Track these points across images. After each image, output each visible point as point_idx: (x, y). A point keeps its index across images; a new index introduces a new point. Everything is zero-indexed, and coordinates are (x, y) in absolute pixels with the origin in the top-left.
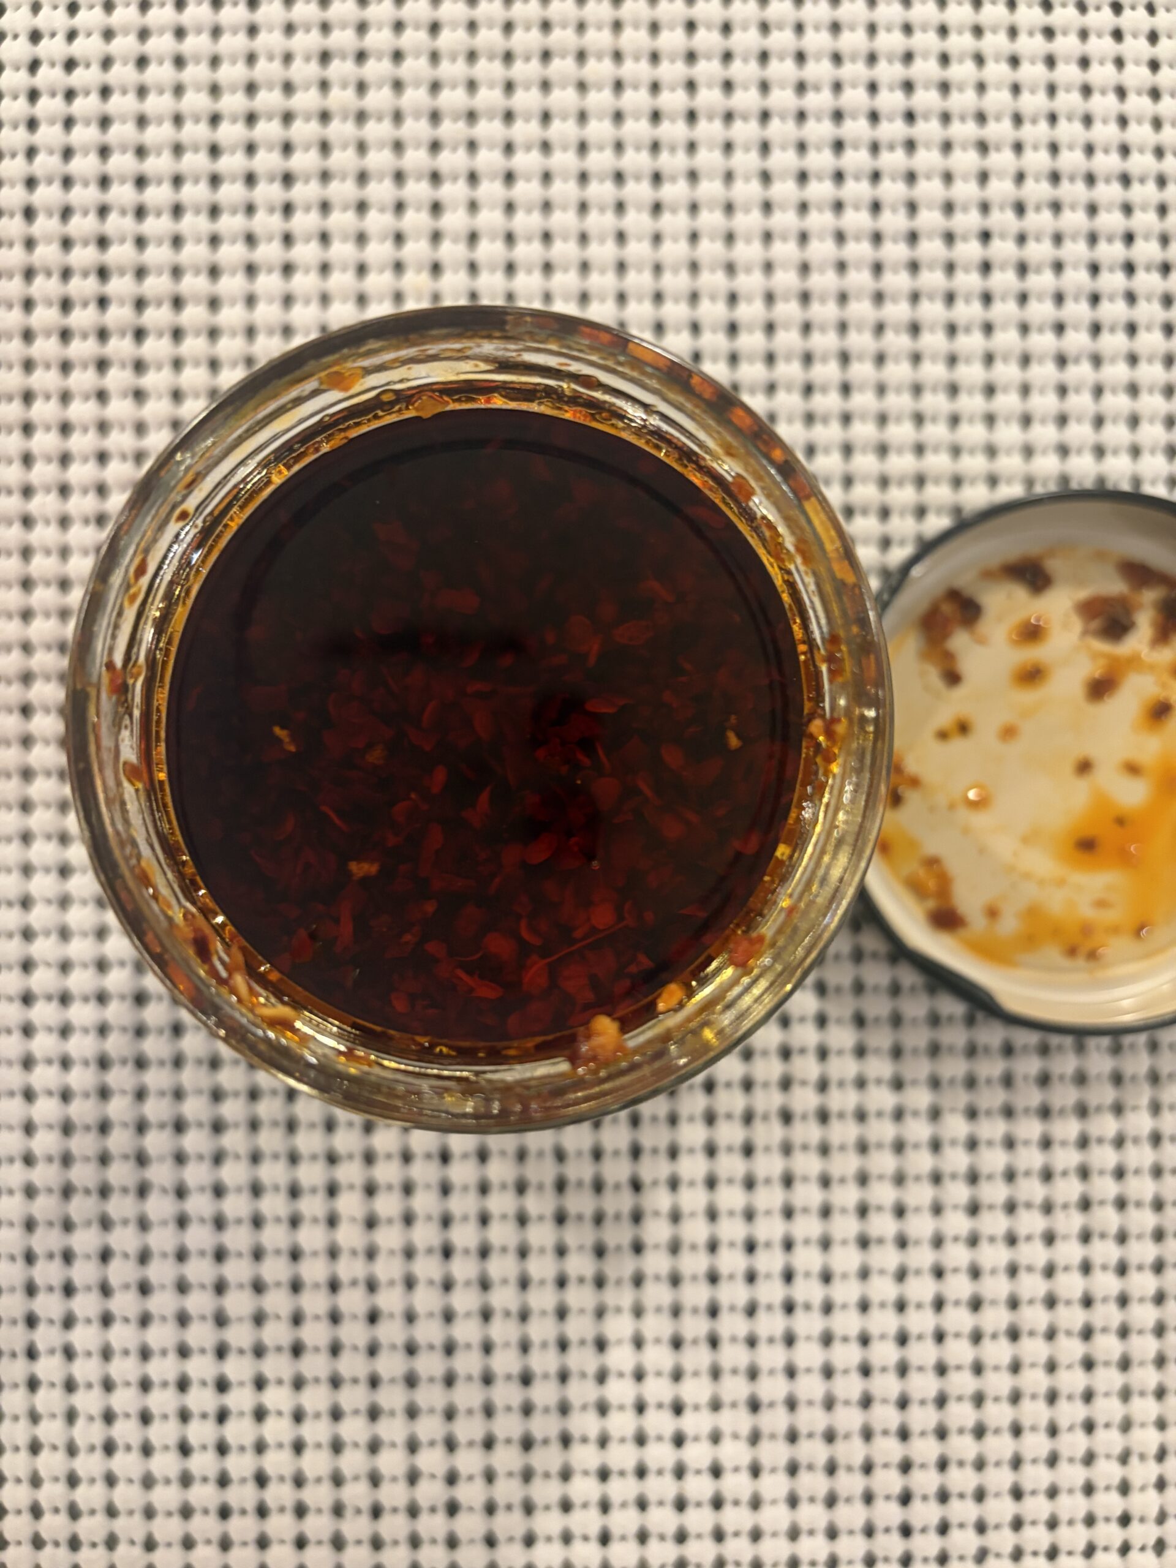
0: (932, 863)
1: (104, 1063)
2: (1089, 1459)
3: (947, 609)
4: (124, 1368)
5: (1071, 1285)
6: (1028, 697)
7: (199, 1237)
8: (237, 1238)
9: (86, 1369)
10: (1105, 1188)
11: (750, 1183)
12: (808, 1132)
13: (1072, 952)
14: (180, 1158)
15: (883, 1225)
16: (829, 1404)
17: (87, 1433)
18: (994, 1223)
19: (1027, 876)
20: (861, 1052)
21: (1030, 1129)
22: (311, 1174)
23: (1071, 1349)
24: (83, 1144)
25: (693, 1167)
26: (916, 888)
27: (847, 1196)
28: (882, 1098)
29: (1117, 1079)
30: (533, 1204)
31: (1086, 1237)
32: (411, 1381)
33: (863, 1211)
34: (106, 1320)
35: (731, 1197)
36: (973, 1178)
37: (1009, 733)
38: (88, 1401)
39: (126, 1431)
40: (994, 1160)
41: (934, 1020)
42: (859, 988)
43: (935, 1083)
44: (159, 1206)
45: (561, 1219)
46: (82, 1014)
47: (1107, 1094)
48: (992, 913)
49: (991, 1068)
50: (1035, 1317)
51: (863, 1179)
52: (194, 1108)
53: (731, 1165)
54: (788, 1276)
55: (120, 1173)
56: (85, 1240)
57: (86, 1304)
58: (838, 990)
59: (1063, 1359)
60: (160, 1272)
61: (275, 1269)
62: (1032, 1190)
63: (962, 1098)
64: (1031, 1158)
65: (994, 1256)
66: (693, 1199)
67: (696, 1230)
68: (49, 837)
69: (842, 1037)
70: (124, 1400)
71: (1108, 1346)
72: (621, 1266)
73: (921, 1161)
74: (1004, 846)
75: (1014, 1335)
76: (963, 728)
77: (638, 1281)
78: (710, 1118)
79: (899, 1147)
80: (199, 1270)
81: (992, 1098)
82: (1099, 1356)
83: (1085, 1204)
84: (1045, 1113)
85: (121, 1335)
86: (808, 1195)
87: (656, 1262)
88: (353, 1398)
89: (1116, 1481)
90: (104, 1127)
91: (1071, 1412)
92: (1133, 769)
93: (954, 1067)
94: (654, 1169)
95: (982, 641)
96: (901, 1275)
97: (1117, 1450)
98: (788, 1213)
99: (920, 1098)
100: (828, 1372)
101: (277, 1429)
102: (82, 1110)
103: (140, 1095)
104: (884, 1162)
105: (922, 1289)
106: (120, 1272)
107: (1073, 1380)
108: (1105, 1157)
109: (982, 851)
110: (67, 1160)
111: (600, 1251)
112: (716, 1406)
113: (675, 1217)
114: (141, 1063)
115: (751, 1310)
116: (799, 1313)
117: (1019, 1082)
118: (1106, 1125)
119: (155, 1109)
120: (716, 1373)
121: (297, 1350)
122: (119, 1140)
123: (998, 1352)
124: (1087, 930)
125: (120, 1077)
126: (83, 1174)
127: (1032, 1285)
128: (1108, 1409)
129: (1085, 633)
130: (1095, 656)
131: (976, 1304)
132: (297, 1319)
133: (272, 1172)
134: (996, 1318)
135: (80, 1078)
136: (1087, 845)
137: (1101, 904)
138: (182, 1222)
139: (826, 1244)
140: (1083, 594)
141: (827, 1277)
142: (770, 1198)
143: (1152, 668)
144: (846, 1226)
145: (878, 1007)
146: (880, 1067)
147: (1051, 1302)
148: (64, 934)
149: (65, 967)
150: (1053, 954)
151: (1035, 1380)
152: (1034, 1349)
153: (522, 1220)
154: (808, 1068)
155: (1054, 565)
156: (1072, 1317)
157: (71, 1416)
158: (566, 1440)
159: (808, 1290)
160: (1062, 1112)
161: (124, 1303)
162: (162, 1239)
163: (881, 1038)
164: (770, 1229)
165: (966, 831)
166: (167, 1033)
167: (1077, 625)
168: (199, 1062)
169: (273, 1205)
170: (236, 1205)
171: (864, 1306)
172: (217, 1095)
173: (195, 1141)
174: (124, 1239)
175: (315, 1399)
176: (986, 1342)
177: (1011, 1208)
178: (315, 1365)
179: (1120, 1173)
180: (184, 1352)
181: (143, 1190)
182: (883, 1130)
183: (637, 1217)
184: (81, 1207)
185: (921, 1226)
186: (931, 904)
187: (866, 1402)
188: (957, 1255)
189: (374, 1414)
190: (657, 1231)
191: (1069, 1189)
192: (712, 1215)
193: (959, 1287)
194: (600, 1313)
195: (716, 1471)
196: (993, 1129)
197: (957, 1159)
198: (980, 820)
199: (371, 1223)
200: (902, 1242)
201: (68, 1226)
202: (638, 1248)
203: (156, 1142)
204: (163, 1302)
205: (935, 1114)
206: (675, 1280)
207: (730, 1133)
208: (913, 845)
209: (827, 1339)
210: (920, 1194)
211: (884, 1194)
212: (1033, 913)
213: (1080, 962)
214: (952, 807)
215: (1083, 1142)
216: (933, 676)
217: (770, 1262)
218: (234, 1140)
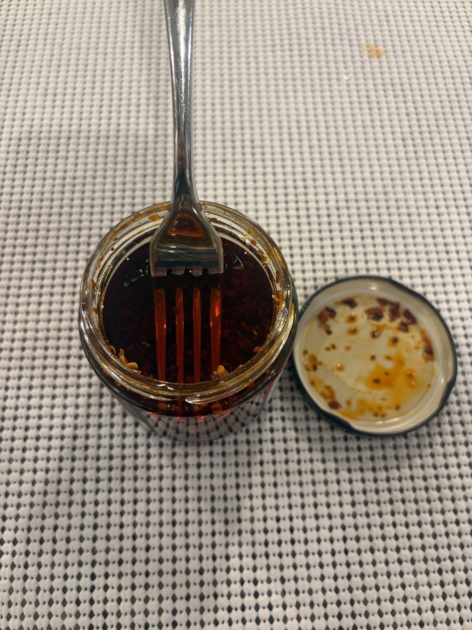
0: (328, 388)
1: (61, 459)
2: (405, 599)
3: (326, 313)
4: (59, 571)
5: (390, 531)
6: (353, 337)
7: (89, 520)
8: (102, 520)
9: (45, 571)
10: (397, 495)
11: (276, 497)
12: (295, 478)
13: (376, 415)
14: (84, 492)
15: (323, 510)
16: (309, 579)
17: (44, 596)
18: (361, 509)
19: (359, 391)
20: (310, 450)
21: (369, 475)
22: (128, 496)
23: (393, 555)
24: (52, 487)
25: (257, 491)
26: (323, 395)
27: (310, 500)
28: (318, 466)
29: (397, 458)
30: (204, 505)
31: (393, 513)
32: (160, 573)
33: (316, 505)
34: (54, 552)
35: (270, 501)
36: (352, 493)
37: (348, 348)
38: (45, 584)
39: (57, 595)
40: (358, 486)
41: (334, 439)
42: (308, 429)
43: (336, 460)
44: (76, 509)
45: (213, 510)
46: (55, 443)
47: (394, 463)
48: (349, 403)
49: (354, 455)
50: (379, 543)
51: (315, 494)
52: (90, 474)
53: (270, 490)
54: (292, 530)
55: (64, 498)
56: (49, 522)
57: (47, 546)
58: (302, 430)
59: (390, 560)
60: (74, 533)
61: (114, 531)
62: (372, 496)
63: (345, 465)
64: (371, 485)
65: (362, 521)
66: (257, 502)
67: (259, 514)
68: (49, 386)
69: (304, 445)
70: (58, 583)
71: (405, 554)
72: (233, 527)
73: (334, 487)
74: (350, 382)
75: (372, 550)
76: (334, 347)
77: (240, 533)
78: (262, 474)
79: (326, 483)
80: (88, 532)
81: (356, 465)
82: (403, 558)
83: (391, 502)
84: (374, 470)
85: (59, 558)
86: (296, 500)
87: (246, 526)
88: (140, 580)
89: (416, 608)
90: (59, 482)
91: (396, 580)
92: (388, 358)
93: (342, 455)
94: (244, 492)
95: (337, 322)
96: (331, 529)
97: (415, 595)
98: (290, 507)
99: (331, 465)
100: (308, 567)
101: (112, 594)
102: (53, 476)
103: (72, 470)
104: (321, 488)
105: (338, 533)
106: (61, 534)
107: (395, 568)
108: (396, 484)
109: (343, 384)
110: (45, 493)
111: (226, 522)
112: (269, 581)
113: (252, 509)
114: (73, 459)
115: (280, 543)
116: (297, 544)
117: (364, 459)
118: (395, 473)
119: (77, 475)
120: (268, 568)
121: (120, 562)
122: (64, 486)
123: (367, 557)
124: (380, 408)
125: (66, 464)
126: (51, 498)
127: (376, 532)
128: (409, 579)
129: (369, 318)
130: (372, 325)
131: (358, 539)
132: (121, 550)
133: (115, 496)
134: (365, 544)
135: (53, 465)
136: (377, 381)
137: (383, 399)
138: (83, 515)
139: (304, 518)
140: (367, 307)
141: (305, 530)
142: (283, 501)
143: (390, 328)
144: (310, 511)
145: (315, 435)
146: (317, 455)
147: (384, 538)
148: (52, 417)
149: (51, 428)
150: (370, 415)
151: (381, 567)
152: (380, 556)
153: (200, 511)
154: (293, 456)
155: (357, 300)
156: (392, 543)
157: (38, 590)
158: (216, 596)
159: (299, 535)
160: (380, 469)
161: (61, 546)
162: (76, 521)
163: (317, 445)
164: (284, 513)
165: (338, 377)
166: (83, 449)
167: (366, 316)
168: (93, 458)
169: (115, 507)
170: (102, 508)
171: (319, 541)
172: (98, 470)
173: (90, 485)
174: (63, 522)
175: (126, 581)
176: (363, 554)
177: (366, 503)
178: (127, 568)
179: (401, 490)
180: (80, 564)
181: (70, 504)
182: (320, 477)
183: (239, 509)
184: (49, 510)
185: (336, 510)
186: (329, 400)
187: (322, 578)
188: (349, 521)
189: (147, 586)
190: (246, 514)
191: (385, 496)
192: (264, 508)
193: (351, 532)
194: (227, 545)
195: (270, 607)
196: (356, 475)
197: (346, 486)
198: (341, 374)
199: (148, 513)
200: (330, 517)
201: (44, 517)
202: (239, 521)
203: (77, 486)
204: (74, 545)
205: (337, 471)
206: (253, 532)
207: (269, 479)
208: (321, 382)
209: (307, 554)
210: (334, 499)
211: (322, 499)
212: (361, 402)
213: (379, 418)
214: (333, 370)
215: (388, 480)
216: (323, 332)
217: (285, 525)
218: (103, 485)
